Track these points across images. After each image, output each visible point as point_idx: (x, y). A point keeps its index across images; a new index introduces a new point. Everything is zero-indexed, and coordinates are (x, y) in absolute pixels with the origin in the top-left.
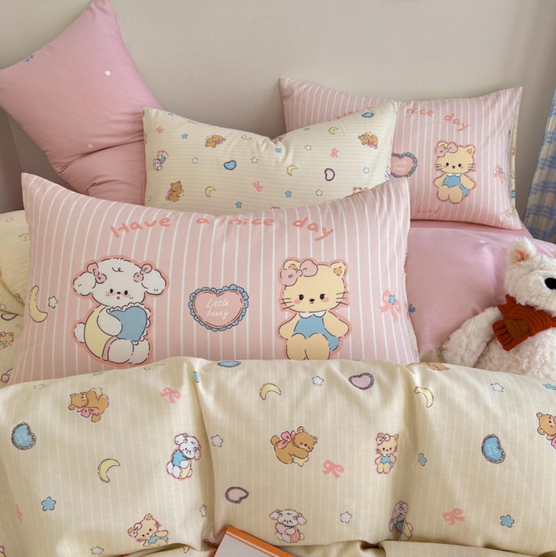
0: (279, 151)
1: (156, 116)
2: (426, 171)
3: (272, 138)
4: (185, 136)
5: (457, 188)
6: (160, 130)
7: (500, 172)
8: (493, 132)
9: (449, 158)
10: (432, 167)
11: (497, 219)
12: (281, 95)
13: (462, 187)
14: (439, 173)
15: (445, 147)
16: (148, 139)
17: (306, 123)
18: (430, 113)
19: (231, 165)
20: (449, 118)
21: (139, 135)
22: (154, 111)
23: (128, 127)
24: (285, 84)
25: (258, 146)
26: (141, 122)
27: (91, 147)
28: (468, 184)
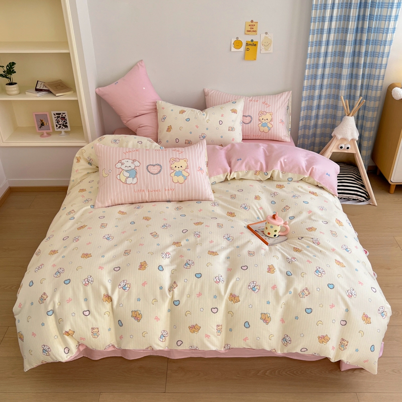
0: (204, 115)
1: (161, 104)
2: (255, 122)
3: (202, 110)
4: (172, 110)
5: (266, 127)
6: (163, 108)
7: (282, 121)
8: (279, 108)
9: (263, 117)
10: (257, 120)
11: (281, 138)
12: (205, 95)
13: (268, 127)
14: (260, 122)
15: (262, 113)
16: (158, 111)
17: (213, 105)
18: (257, 101)
19: (188, 120)
20: (264, 103)
21: (155, 110)
22: (160, 101)
23: (152, 107)
24: (206, 91)
25: (197, 114)
26: (156, 105)
27: (138, 114)
28: (270, 126)
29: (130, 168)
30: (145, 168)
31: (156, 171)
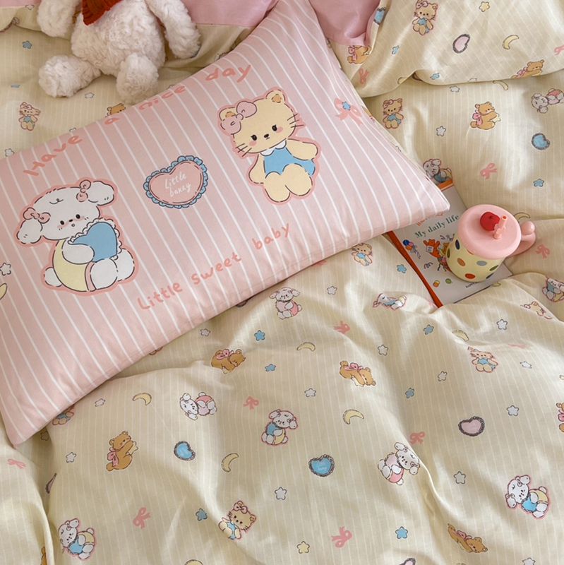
29: (80, 225)
30: (140, 194)
31: (189, 190)
